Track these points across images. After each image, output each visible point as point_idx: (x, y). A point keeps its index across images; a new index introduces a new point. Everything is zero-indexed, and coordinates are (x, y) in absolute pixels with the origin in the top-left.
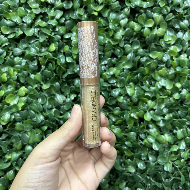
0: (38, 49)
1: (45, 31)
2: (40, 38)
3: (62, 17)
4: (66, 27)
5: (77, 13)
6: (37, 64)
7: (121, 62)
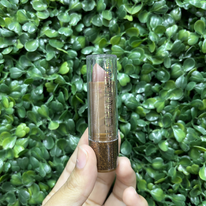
0: (44, 69)
1: (54, 44)
2: (48, 54)
3: (79, 23)
4: (86, 38)
5: (102, 16)
6: (42, 92)
7: (166, 91)
